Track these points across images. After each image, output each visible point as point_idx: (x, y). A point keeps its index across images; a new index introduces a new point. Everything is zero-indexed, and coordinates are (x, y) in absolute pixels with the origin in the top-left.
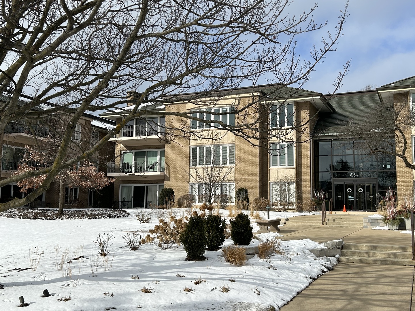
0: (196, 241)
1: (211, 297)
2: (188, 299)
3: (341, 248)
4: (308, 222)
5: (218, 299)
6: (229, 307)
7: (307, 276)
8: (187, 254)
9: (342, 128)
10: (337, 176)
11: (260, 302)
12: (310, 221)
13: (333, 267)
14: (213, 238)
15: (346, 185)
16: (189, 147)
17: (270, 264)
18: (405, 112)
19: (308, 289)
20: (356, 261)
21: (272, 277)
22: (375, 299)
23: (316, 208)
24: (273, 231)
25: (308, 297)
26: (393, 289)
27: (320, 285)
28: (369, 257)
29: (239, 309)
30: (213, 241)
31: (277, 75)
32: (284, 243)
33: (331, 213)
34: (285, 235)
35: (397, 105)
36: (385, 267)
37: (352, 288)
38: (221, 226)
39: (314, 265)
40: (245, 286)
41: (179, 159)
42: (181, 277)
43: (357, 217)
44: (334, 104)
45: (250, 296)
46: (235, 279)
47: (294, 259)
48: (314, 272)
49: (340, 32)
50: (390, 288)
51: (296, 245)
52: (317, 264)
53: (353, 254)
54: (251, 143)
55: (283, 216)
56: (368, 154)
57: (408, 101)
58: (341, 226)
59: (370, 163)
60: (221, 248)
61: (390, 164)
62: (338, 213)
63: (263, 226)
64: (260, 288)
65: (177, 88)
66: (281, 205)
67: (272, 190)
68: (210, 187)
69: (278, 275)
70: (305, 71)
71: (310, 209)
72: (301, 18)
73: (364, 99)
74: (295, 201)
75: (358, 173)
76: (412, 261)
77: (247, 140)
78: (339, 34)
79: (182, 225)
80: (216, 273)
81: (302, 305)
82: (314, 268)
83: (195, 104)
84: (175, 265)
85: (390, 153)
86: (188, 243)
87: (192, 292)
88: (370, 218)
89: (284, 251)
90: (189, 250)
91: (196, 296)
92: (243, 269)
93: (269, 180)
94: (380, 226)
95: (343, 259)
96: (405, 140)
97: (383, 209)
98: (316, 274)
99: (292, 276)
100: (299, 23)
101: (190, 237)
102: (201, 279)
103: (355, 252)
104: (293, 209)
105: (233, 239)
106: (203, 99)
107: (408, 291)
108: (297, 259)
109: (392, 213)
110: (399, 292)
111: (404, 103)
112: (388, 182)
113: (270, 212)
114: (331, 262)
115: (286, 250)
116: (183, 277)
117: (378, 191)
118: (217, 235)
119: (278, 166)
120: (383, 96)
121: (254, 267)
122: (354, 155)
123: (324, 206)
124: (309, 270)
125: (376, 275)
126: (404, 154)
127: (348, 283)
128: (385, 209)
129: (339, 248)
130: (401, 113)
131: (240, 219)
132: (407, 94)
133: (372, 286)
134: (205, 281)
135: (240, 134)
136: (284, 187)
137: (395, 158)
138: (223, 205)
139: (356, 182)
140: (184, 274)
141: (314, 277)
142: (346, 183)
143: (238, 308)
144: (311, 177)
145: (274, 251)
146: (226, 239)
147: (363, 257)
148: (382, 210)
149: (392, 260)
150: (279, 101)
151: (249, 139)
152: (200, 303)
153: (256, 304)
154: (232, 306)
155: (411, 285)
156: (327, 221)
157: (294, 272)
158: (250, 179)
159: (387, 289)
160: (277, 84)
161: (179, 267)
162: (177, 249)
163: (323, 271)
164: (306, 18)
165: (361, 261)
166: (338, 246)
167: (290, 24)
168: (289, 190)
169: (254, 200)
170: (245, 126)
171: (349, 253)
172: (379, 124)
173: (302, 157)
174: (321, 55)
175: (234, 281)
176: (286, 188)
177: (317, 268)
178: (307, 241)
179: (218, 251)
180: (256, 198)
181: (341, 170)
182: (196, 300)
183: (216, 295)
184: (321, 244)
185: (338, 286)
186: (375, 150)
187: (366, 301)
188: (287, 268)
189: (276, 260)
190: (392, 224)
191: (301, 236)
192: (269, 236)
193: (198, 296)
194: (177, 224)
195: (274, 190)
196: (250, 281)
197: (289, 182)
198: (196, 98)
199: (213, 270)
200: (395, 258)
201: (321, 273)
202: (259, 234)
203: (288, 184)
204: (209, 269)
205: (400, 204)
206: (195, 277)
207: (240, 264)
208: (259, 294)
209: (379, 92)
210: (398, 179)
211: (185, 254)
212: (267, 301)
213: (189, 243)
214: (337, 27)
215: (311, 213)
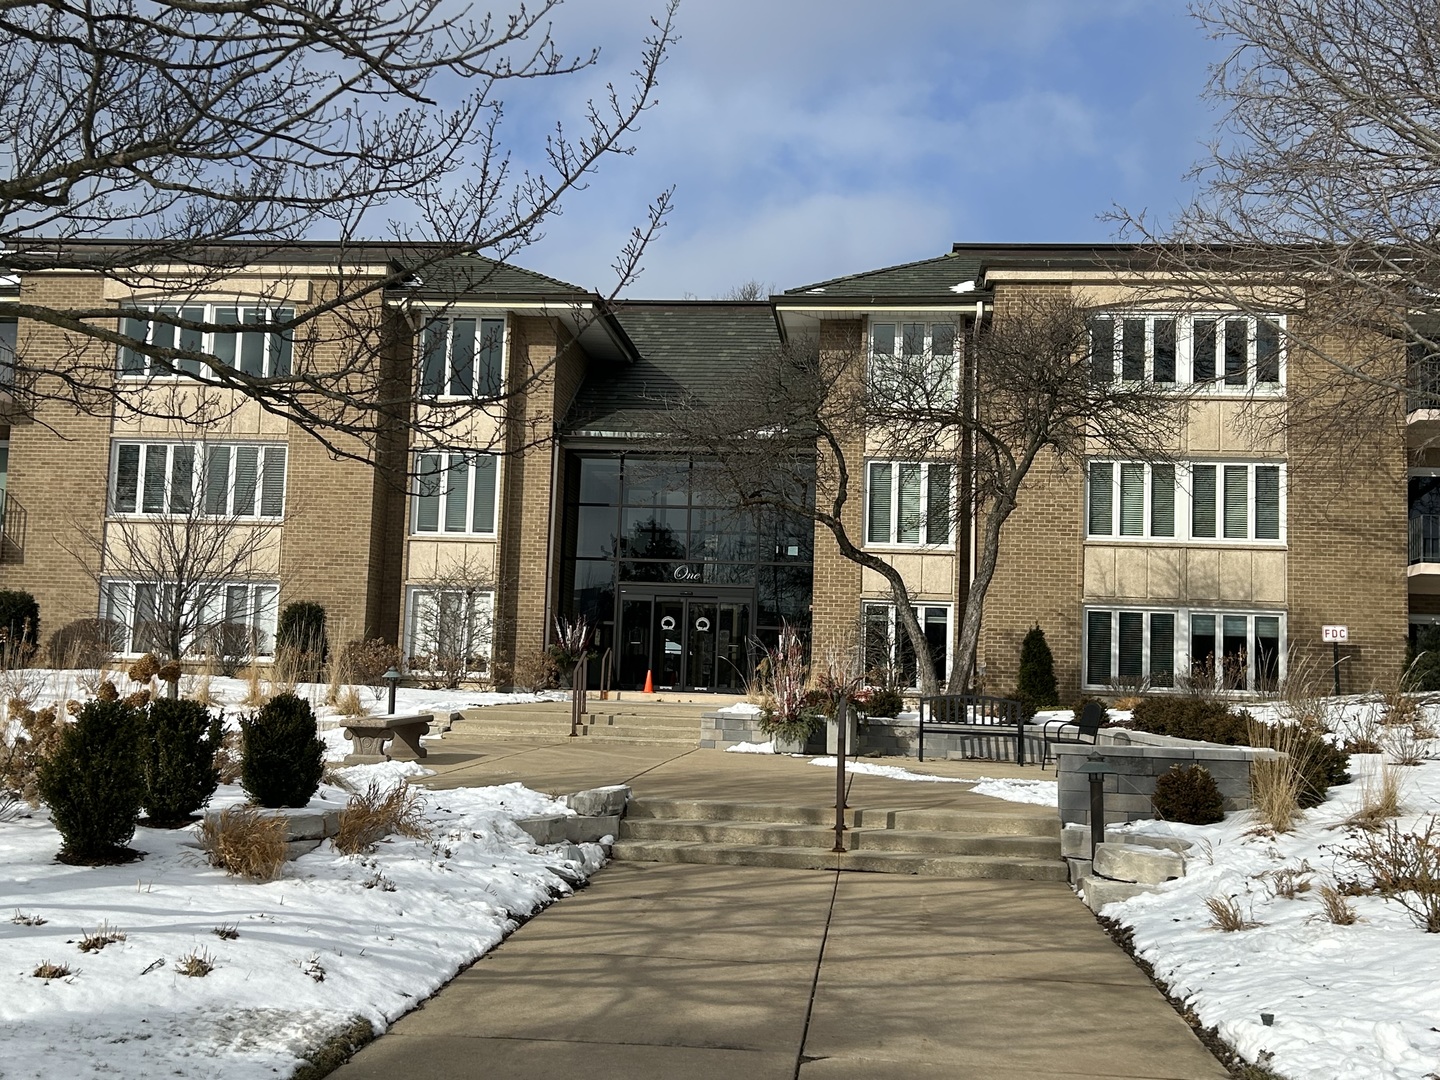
0: (102, 794)
1: (141, 995)
2: (50, 1005)
3: (621, 812)
4: (525, 727)
5: (166, 1001)
6: (204, 1029)
7: (499, 910)
8: (62, 840)
9: (657, 416)
10: (634, 573)
11: (319, 1006)
12: (533, 724)
13: (588, 876)
14: (169, 782)
15: (658, 605)
16: (106, 442)
17: (375, 872)
18: (848, 381)
19: (496, 955)
20: (664, 855)
21: (377, 918)
22: (706, 979)
23: (557, 678)
24: (402, 756)
25: (494, 982)
26: (766, 945)
27: (538, 939)
28: (707, 841)
29: (240, 1034)
30: (170, 793)
31: (431, 211)
32: (436, 798)
33: (604, 697)
34: (442, 769)
35: (829, 356)
36: (751, 875)
37: (642, 945)
38: (205, 737)
39: (525, 871)
40: (273, 950)
41: (65, 484)
42: (29, 924)
43: (686, 712)
44: (636, 335)
45: (287, 984)
46: (239, 928)
47: (462, 852)
48: (524, 897)
49: (646, 91)
50: (755, 941)
51: (473, 803)
52: (537, 868)
53: (657, 833)
54: (329, 446)
55: (443, 704)
56: (731, 508)
57: (860, 347)
58: (632, 739)
59: (737, 538)
60: (199, 818)
61: (798, 545)
62: (627, 695)
63: (366, 741)
64: (327, 957)
65: (56, 217)
66: (440, 667)
67: (415, 615)
68: (178, 596)
69: (398, 908)
70: (525, 213)
71: (538, 683)
72: (512, 27)
73: (732, 327)
74: (490, 656)
75: (700, 568)
76: (834, 854)
77: (310, 431)
78: (644, 98)
79: (55, 730)
80: (169, 906)
81: (468, 1008)
82: (524, 881)
83: (126, 283)
84: (12, 882)
85: (797, 509)
86: (70, 799)
87: (68, 978)
88: (723, 714)
89: (430, 826)
90: (71, 827)
91: (84, 995)
92: (275, 892)
93: (403, 577)
94: (752, 742)
95: (624, 848)
96: (843, 470)
97: (764, 688)
98: (528, 903)
99: (446, 911)
100: (504, 41)
101: (80, 779)
102: (106, 930)
103: (664, 827)
104: (479, 682)
105: (248, 785)
106: (162, 268)
107: (809, 951)
108: (471, 851)
109: (792, 699)
110: (783, 955)
111: (847, 352)
112: (789, 601)
113: (399, 691)
114: (583, 861)
115: (438, 823)
116: (38, 923)
117: (756, 627)
118: (187, 771)
119: (441, 532)
120: (788, 322)
121: (315, 883)
122: (690, 507)
123: (580, 671)
124: (509, 889)
125: (719, 900)
126: (837, 513)
127: (631, 930)
128: (771, 688)
129: (614, 813)
130: (838, 382)
131: (280, 715)
132: (859, 324)
133: (703, 936)
134: (122, 939)
135: (285, 409)
136: (454, 606)
137: (813, 526)
138: (228, 662)
139: (691, 595)
140: (42, 914)
141: (522, 912)
142: (658, 599)
143: (239, 1030)
144: (550, 575)
145: (394, 828)
146: (221, 785)
147: (686, 843)
148: (761, 690)
149: (773, 851)
150: (428, 304)
151: (317, 429)
152: (95, 1019)
153: (307, 1015)
154: (216, 1023)
155: (822, 932)
156: (588, 724)
157: (454, 897)
158: (336, 570)
159: (749, 945)
160: (428, 245)
161: (28, 887)
162: (24, 821)
163: (555, 892)
164: (527, 26)
165: (680, 856)
166: (610, 808)
167: (474, 42)
168: (472, 614)
169: (347, 647)
170: (305, 379)
171: (644, 831)
172: (770, 412)
173: (524, 503)
174: (583, 163)
175: (233, 935)
176: (463, 607)
177: (534, 881)
178: (514, 792)
179: (188, 828)
180: (354, 638)
181: (651, 553)
182: (79, 1009)
183: (159, 989)
184: (558, 801)
185: (595, 942)
186: (752, 496)
187: (678, 988)
188: (433, 885)
189: (399, 860)
190: (787, 737)
191: (496, 773)
192: (385, 775)
193: (90, 992)
194: (36, 727)
195: (419, 614)
196: (292, 934)
197: (474, 589)
198: (133, 260)
199: (159, 896)
200: (785, 844)
201: (546, 898)
202: (350, 769)
203: (469, 593)
204: (143, 894)
205: (815, 670)
206: (86, 925)
207: (263, 876)
208: (321, 979)
209: (778, 308)
210: (816, 592)
211: (56, 840)
212: (348, 1002)
213: (72, 801)
214: (638, 74)
215: (541, 697)
